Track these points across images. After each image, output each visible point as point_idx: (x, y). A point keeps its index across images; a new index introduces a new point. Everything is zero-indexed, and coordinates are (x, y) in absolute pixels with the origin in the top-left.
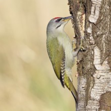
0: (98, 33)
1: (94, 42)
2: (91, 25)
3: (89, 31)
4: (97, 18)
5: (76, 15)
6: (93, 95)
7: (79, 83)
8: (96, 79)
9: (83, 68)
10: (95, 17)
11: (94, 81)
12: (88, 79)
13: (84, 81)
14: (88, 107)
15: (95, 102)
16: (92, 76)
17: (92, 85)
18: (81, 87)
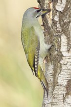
0: (65, 21)
1: (60, 30)
2: (58, 13)
3: (56, 19)
4: (64, 6)
5: (44, 4)
6: (60, 81)
7: (47, 69)
8: (63, 65)
9: (50, 54)
10: (62, 5)
11: (61, 67)
12: (55, 65)
13: (51, 67)
14: (56, 92)
15: (62, 87)
16: (59, 62)
17: (59, 71)
18: (48, 73)
